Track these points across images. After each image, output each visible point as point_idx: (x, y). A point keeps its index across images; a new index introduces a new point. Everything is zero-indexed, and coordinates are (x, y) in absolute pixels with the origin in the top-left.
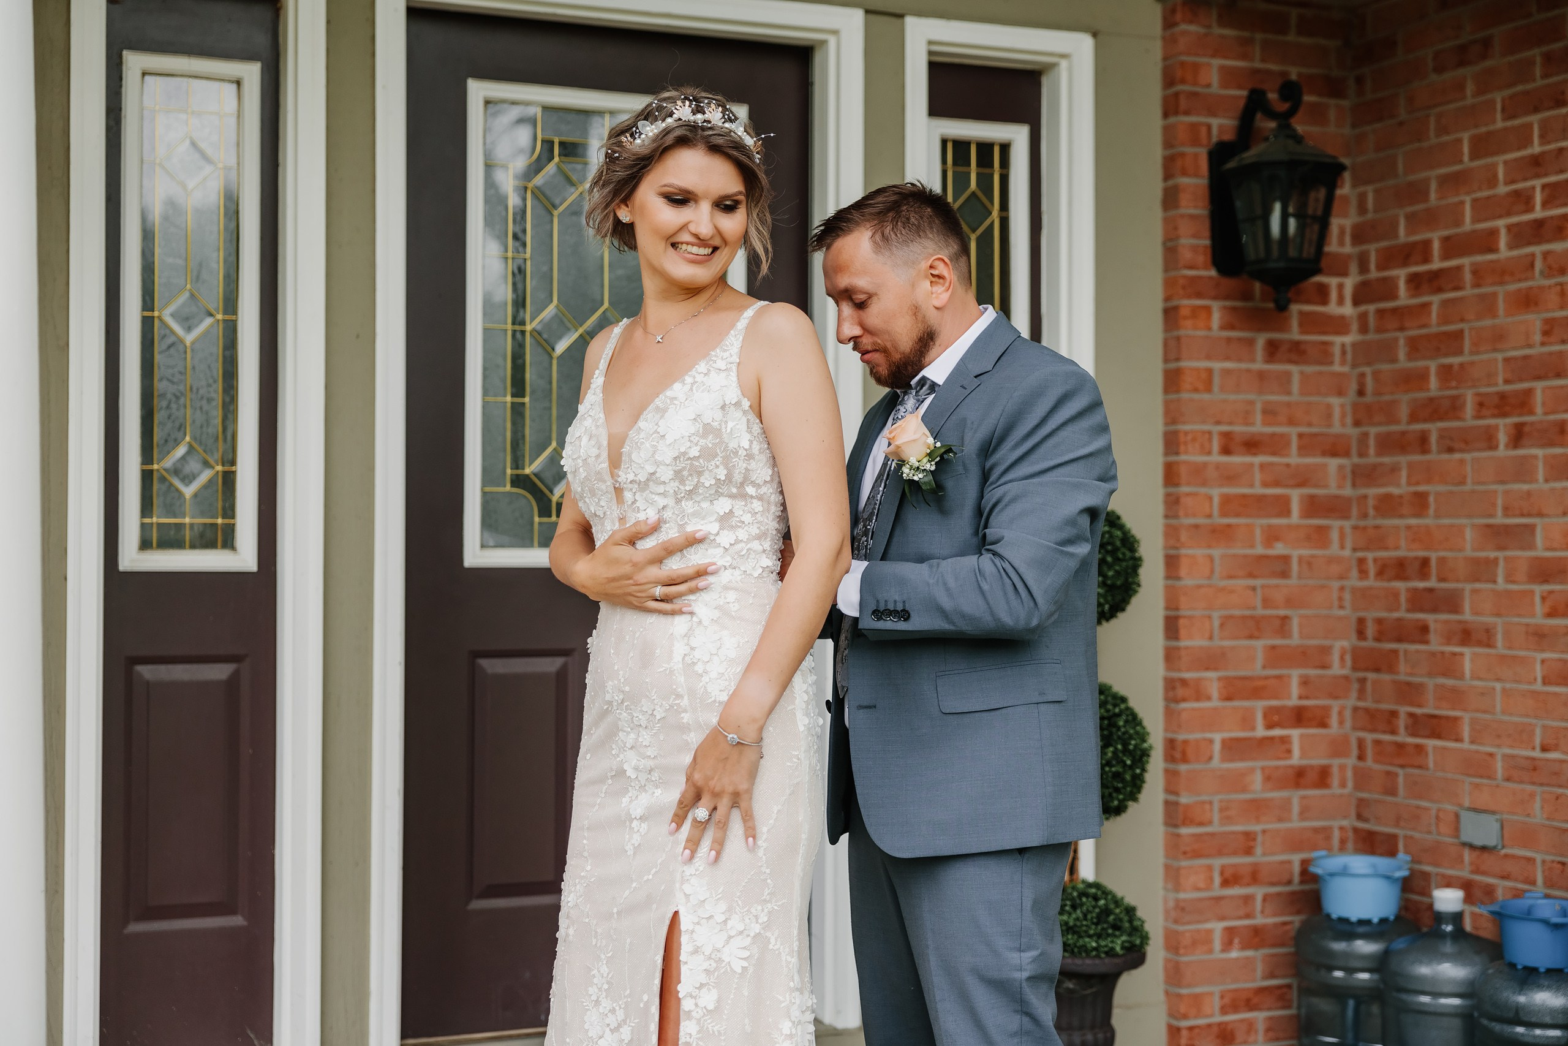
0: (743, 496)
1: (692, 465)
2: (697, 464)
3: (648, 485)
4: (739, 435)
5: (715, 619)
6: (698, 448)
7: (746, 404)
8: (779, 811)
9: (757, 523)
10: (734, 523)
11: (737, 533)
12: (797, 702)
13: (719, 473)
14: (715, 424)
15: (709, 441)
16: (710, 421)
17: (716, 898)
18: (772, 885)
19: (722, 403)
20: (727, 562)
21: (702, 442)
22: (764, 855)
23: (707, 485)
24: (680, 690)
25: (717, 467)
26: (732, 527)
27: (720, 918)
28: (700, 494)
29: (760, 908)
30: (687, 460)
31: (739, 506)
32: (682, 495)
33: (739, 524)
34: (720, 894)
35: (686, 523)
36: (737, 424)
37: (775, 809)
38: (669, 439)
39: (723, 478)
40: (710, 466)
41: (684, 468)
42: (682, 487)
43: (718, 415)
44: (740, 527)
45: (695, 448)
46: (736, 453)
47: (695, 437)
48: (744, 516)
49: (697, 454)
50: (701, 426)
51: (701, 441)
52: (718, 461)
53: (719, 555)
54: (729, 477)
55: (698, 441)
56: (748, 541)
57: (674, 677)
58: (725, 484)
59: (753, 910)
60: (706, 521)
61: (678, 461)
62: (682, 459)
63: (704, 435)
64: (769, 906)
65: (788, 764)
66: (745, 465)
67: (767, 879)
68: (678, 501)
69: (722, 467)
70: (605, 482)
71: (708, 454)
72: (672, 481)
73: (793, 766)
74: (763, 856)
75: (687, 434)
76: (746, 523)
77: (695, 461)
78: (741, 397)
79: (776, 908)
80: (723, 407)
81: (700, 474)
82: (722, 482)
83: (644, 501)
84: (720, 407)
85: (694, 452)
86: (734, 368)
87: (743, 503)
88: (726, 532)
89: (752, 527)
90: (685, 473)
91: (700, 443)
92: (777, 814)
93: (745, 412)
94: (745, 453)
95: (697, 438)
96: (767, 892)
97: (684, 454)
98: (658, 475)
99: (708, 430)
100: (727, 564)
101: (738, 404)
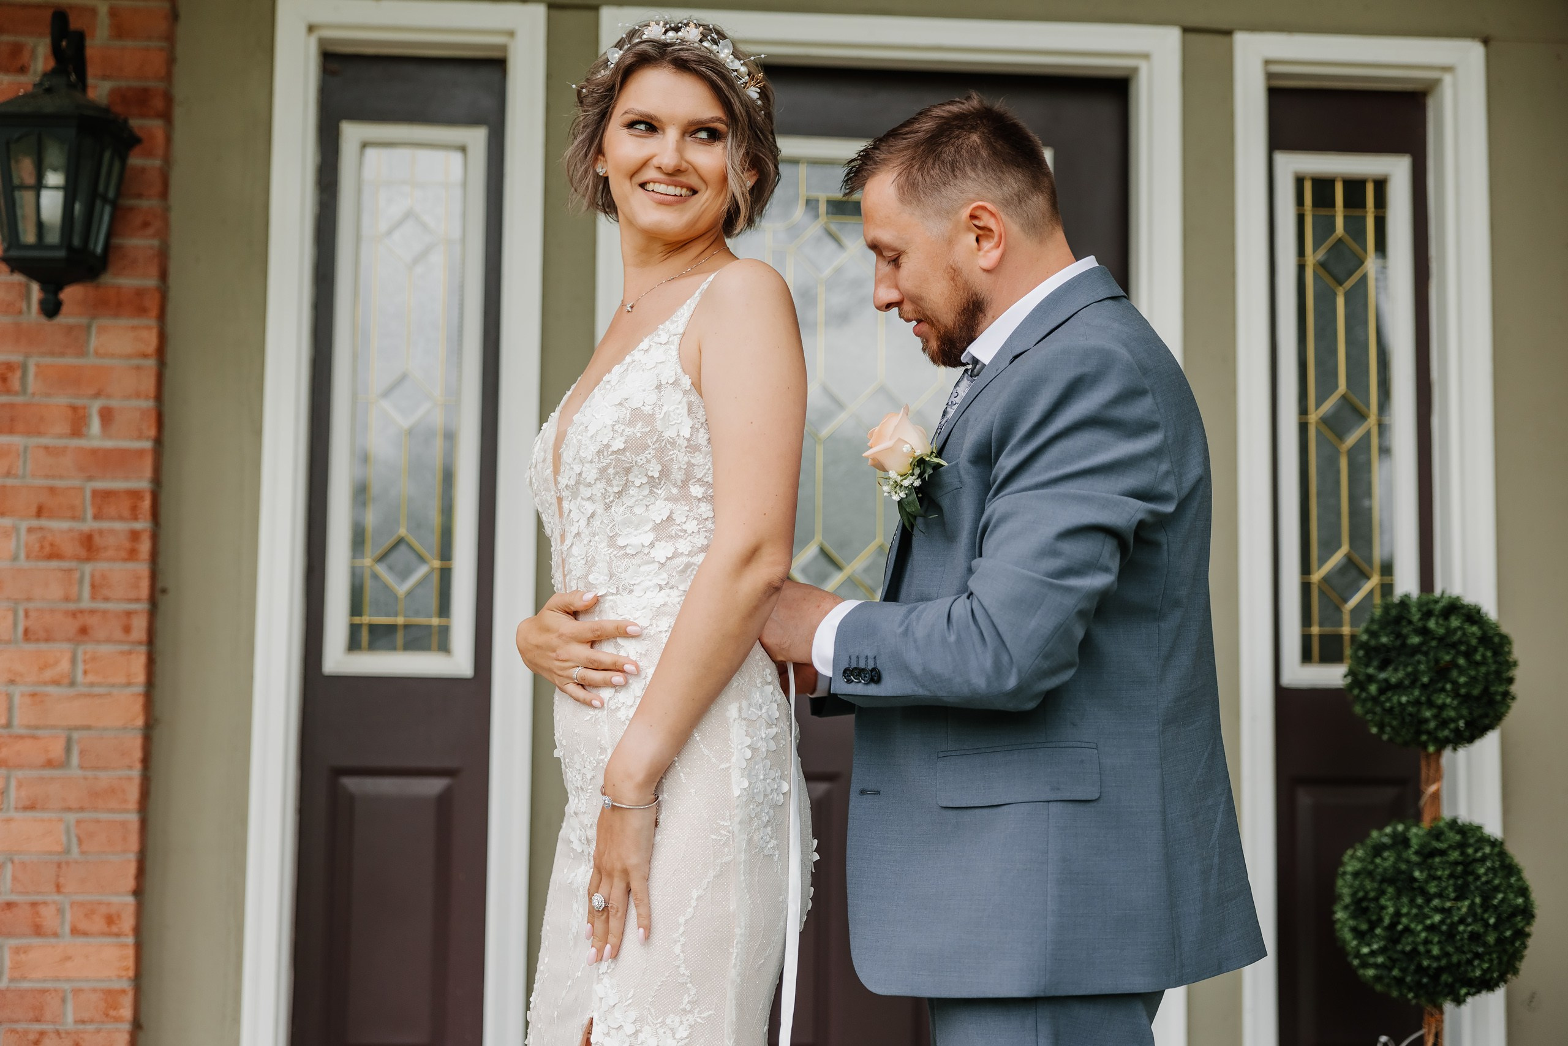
0: (687, 497)
1: (617, 459)
2: (623, 458)
3: (578, 489)
4: (679, 422)
5: (643, 652)
6: (623, 439)
7: (686, 382)
8: (699, 898)
9: (706, 531)
10: (673, 532)
11: (677, 545)
12: (734, 759)
13: (651, 469)
14: (647, 409)
15: (639, 429)
16: (640, 405)
17: (626, 1004)
18: (694, 992)
19: (656, 383)
20: (662, 580)
21: (629, 431)
22: (682, 952)
23: (638, 483)
24: (603, 742)
25: (648, 461)
26: (672, 537)
27: (629, 1029)
28: (632, 496)
29: (677, 1019)
30: (611, 455)
31: (681, 511)
32: (611, 499)
33: (680, 533)
34: (630, 999)
35: (616, 534)
36: (678, 408)
37: (695, 894)
38: (592, 430)
39: (656, 475)
40: (639, 461)
41: (609, 464)
42: (609, 489)
43: (652, 398)
44: (681, 537)
45: (620, 439)
46: (673, 443)
47: (620, 425)
48: (688, 523)
49: (622, 446)
50: (628, 412)
51: (627, 430)
52: (650, 453)
53: (654, 572)
54: (665, 473)
55: (623, 430)
56: (690, 554)
57: (599, 727)
58: (662, 483)
59: (668, 1021)
60: (639, 531)
61: (602, 457)
62: (605, 454)
63: (631, 423)
64: (691, 1019)
65: (714, 837)
66: (686, 459)
67: (686, 984)
68: (608, 507)
69: (654, 461)
70: (550, 491)
71: (636, 445)
72: (598, 482)
73: (720, 840)
74: (682, 955)
75: (611, 423)
76: (689, 532)
77: (620, 455)
78: (680, 370)
79: (699, 1020)
80: (659, 387)
81: (628, 471)
82: (657, 480)
83: (578, 511)
84: (654, 387)
85: (618, 444)
86: (676, 339)
87: (687, 508)
88: (663, 543)
89: (697, 536)
90: (611, 471)
91: (626, 433)
92: (697, 900)
93: (685, 393)
94: (686, 443)
95: (623, 427)
96: (686, 999)
97: (608, 446)
98: (584, 475)
99: (637, 415)
100: (663, 583)
101: (676, 383)
